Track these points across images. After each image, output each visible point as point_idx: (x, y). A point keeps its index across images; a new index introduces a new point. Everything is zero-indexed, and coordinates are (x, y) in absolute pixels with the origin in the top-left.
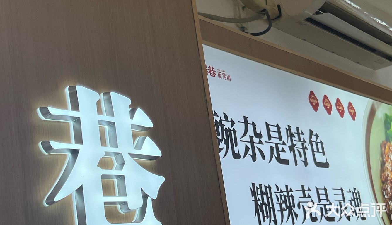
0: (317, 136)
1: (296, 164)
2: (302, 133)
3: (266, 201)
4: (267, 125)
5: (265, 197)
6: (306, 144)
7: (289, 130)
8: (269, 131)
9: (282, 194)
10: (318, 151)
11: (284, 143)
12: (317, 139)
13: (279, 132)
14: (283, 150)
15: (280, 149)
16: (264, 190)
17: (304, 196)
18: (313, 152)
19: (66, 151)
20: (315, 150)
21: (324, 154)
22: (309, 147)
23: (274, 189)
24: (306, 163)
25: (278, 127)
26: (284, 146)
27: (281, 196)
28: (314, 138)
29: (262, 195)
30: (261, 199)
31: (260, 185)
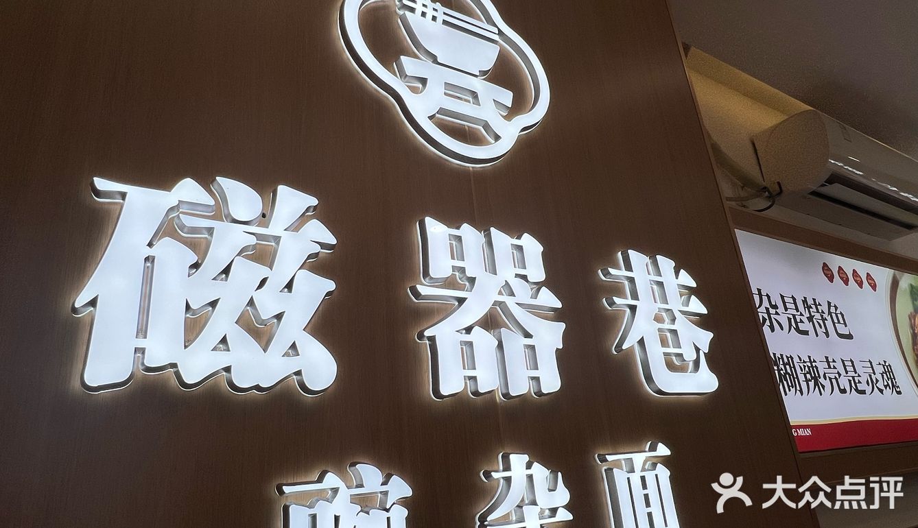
0: (836, 308)
1: (817, 336)
2: (820, 305)
3: (789, 371)
4: (782, 297)
5: (787, 367)
6: (825, 316)
7: (805, 301)
8: (784, 303)
9: (805, 364)
10: (839, 322)
11: (801, 315)
12: (836, 311)
13: (795, 303)
14: (801, 321)
15: (798, 321)
16: (786, 360)
17: (830, 367)
18: (834, 323)
19: (625, 307)
20: (836, 321)
21: (846, 326)
22: (829, 318)
23: (796, 360)
24: (827, 334)
25: (794, 299)
26: (802, 317)
27: (804, 366)
28: (833, 309)
29: (784, 365)
30: (783, 368)
31: (782, 355)
